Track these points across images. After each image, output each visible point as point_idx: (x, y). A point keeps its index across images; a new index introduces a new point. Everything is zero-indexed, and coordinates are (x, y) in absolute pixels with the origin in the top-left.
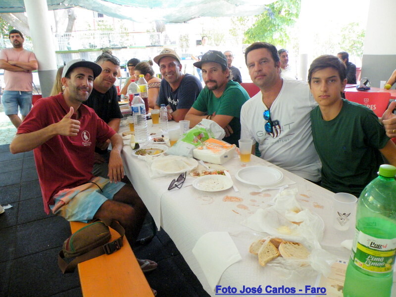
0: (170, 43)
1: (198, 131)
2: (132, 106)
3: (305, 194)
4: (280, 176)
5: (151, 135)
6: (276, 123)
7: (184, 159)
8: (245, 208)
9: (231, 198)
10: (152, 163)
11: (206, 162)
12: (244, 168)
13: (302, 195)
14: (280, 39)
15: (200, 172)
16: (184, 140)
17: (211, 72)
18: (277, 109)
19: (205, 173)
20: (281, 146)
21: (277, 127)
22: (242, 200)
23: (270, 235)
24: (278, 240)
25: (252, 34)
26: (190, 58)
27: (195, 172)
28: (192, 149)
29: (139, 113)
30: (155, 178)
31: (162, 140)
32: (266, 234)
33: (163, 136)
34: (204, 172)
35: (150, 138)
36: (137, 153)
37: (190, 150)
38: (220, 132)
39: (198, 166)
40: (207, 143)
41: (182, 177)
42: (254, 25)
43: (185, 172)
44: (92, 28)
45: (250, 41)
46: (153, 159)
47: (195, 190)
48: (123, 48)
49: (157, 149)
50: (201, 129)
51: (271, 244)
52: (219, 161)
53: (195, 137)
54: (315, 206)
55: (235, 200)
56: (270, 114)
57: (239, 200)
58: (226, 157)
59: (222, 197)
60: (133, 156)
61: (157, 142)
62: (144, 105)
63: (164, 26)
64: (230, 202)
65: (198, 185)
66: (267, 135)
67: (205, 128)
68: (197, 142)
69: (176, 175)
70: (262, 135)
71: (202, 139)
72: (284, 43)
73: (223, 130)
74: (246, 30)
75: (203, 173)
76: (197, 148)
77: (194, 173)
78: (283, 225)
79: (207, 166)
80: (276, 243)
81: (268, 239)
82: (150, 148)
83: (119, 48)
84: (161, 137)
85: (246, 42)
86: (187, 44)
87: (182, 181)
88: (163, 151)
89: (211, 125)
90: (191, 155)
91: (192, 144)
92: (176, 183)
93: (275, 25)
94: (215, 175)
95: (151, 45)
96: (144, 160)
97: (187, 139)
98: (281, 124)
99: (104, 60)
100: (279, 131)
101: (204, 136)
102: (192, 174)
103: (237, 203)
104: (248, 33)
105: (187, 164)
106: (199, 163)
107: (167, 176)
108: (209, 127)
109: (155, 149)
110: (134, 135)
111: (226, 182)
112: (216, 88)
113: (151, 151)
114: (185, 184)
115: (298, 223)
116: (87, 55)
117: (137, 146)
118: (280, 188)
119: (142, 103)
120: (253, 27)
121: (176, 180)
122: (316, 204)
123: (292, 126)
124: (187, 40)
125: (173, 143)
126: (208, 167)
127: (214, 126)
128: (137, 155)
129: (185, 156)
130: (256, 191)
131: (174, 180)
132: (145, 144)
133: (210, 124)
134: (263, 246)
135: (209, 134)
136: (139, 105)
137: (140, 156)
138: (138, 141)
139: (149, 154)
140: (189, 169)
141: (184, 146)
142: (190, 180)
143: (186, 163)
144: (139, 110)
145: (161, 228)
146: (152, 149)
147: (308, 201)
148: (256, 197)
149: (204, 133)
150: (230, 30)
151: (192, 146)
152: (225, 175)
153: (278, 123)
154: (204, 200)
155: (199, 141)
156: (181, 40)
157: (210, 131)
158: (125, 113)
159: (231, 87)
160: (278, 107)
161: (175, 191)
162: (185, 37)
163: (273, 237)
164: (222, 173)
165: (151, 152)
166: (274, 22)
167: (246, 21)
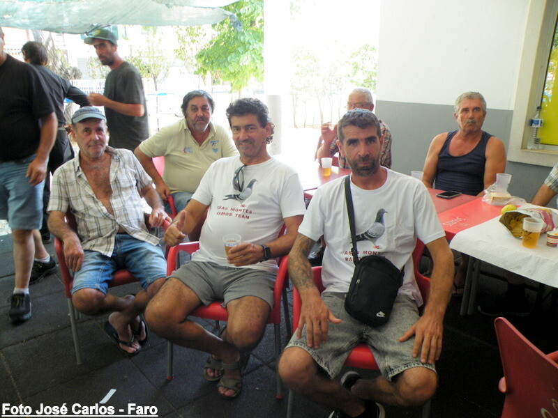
14: (252, 66)
45: (206, 69)
72: (260, 73)
85: (200, 71)
93: (243, 44)
166: (242, 38)
167: (201, 36)
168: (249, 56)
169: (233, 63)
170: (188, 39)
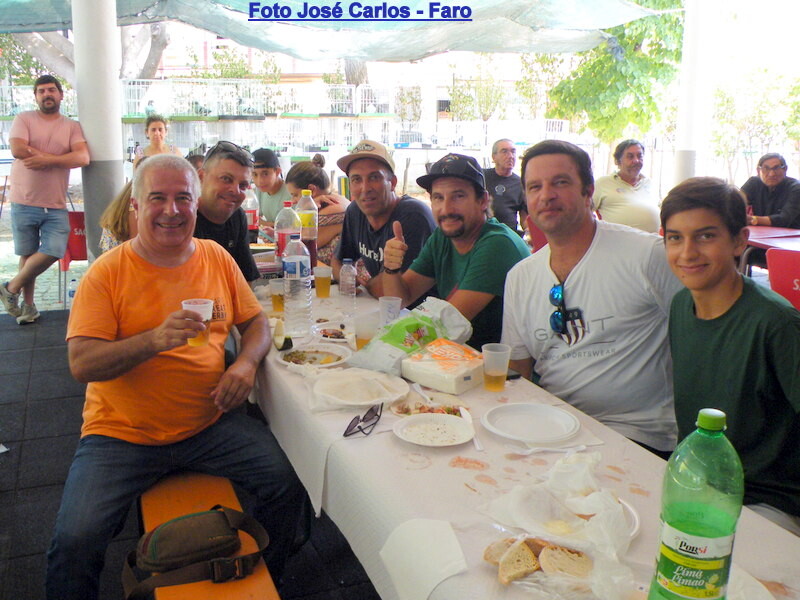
0: (375, 109)
1: (415, 322)
2: (284, 260)
3: (618, 466)
4: (573, 426)
5: (318, 321)
6: (576, 314)
7: (382, 377)
8: (491, 481)
9: (466, 461)
10: (315, 381)
11: (426, 388)
12: (502, 405)
13: (610, 467)
14: (635, 110)
15: (412, 407)
16: (385, 339)
17: (452, 198)
18: (581, 283)
19: (422, 409)
20: (585, 366)
21: (578, 322)
22: (488, 466)
23: (526, 532)
24: (540, 543)
25: (570, 95)
26: (419, 145)
27: (401, 405)
28: (401, 359)
29: (297, 276)
30: (320, 411)
31: (339, 336)
32: (522, 530)
33: (342, 327)
34: (419, 406)
35: (317, 329)
36: (287, 358)
37: (394, 360)
38: (462, 326)
39: (408, 395)
40: (432, 348)
41: (373, 413)
42: (575, 74)
43: (380, 403)
44: (201, 63)
45: (564, 110)
46: (318, 373)
47: (398, 441)
48: (268, 115)
49: (328, 354)
50: (423, 318)
51: (526, 548)
52: (453, 388)
53: (407, 334)
54: (633, 491)
55: (474, 467)
56: (563, 293)
57: (483, 466)
58: (467, 378)
59: (450, 458)
60: (278, 363)
61: (328, 339)
62: (308, 259)
63: (364, 68)
64: (464, 470)
65: (405, 431)
66: (556, 339)
67: (430, 316)
68: (411, 345)
69: (361, 408)
70: (544, 337)
71: (422, 340)
72: (645, 118)
73: (469, 324)
74: (556, 84)
75: (416, 409)
76: (410, 356)
77: (399, 408)
78: (559, 519)
79: (427, 395)
80: (535, 547)
81: (521, 538)
82: (314, 350)
83: (260, 118)
84: (339, 329)
85: (554, 113)
86: (414, 110)
87: (374, 421)
88: (339, 358)
89: (442, 312)
90: (397, 372)
91: (400, 347)
92: (360, 424)
93: (624, 77)
94: (440, 414)
95: (329, 112)
96: (301, 375)
97: (392, 336)
98: (586, 317)
99: (221, 158)
100: (580, 331)
101: (426, 333)
102: (394, 409)
103: (477, 472)
104: (559, 91)
105: (387, 388)
106: (412, 389)
107: (342, 409)
108: (438, 316)
109: (323, 353)
110: (283, 320)
111: (460, 429)
112: (460, 234)
113: (316, 355)
114: (378, 428)
115: (587, 517)
116: (188, 130)
117: (288, 343)
118: (569, 450)
119: (304, 254)
120: (573, 79)
121: (361, 418)
122: (635, 487)
123: (608, 324)
124: (416, 102)
125: (362, 343)
126: (429, 400)
127: (449, 314)
128: (286, 363)
129: (383, 372)
130: (518, 452)
131: (357, 418)
132: (303, 341)
133: (442, 308)
134: (509, 550)
135: (438, 330)
136: (297, 259)
137: (291, 365)
138: (292, 334)
139: (311, 362)
140: (389, 398)
141: (384, 352)
142: (390, 421)
143: (383, 384)
144: (298, 271)
145: (322, 510)
146: (317, 352)
147: (619, 480)
148: (516, 465)
149: (428, 327)
150: (518, 83)
151: (399, 352)
152: (460, 415)
153: (578, 314)
154: (411, 460)
155: (416, 342)
156: (402, 100)
157: (441, 323)
158: (266, 270)
159: (493, 233)
160: (582, 279)
161: (358, 439)
162: (410, 94)
163: (533, 536)
164: (455, 412)
165: (315, 359)
166: (623, 70)
167: (556, 64)
168: (633, 95)
169: (607, 104)
170: (537, 67)
